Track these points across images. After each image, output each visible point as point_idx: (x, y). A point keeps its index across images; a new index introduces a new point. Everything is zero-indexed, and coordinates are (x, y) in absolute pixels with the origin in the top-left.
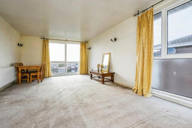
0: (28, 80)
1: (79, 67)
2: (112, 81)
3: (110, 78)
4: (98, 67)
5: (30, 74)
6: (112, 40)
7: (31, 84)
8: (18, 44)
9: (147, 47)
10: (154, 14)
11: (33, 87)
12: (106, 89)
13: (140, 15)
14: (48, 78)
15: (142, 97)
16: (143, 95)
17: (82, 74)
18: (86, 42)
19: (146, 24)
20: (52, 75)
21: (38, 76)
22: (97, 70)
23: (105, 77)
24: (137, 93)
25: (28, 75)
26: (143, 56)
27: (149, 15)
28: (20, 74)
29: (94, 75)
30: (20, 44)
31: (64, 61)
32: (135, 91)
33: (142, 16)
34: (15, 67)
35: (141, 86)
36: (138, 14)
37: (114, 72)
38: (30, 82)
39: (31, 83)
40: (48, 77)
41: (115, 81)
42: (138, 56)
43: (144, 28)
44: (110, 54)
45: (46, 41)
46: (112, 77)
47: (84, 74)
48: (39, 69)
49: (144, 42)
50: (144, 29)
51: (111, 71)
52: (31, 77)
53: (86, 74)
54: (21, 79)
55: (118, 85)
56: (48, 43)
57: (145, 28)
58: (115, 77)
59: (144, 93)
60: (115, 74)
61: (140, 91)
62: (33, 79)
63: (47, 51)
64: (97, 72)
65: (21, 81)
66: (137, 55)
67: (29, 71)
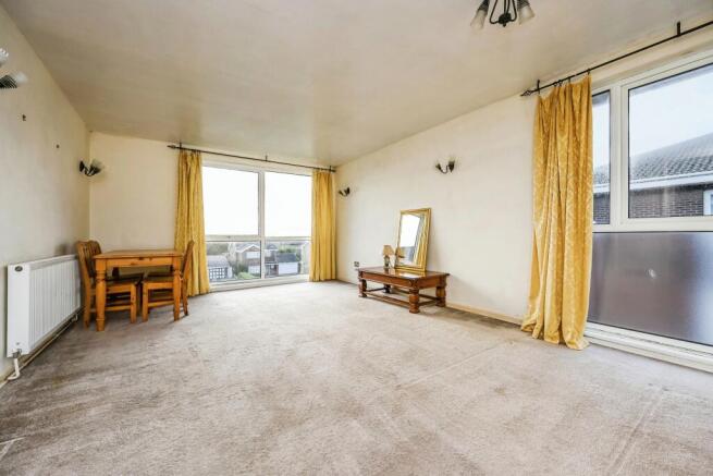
0: (133, 309)
1: (307, 253)
2: (440, 301)
3: (432, 292)
4: (387, 257)
5: (140, 287)
6: (439, 167)
7: (147, 323)
8: (82, 166)
9: (571, 194)
10: (593, 93)
13: (545, 94)
14: (202, 299)
15: (562, 351)
16: (562, 343)
17: (320, 281)
18: (333, 170)
19: (568, 122)
20: (212, 286)
21: (177, 293)
22: (383, 264)
24: (541, 337)
25: (132, 288)
26: (561, 223)
27: (576, 98)
28: (101, 286)
29: (371, 284)
30: (88, 166)
31: (256, 233)
32: (536, 332)
33: (554, 98)
34: (77, 258)
35: (555, 316)
36: (538, 90)
37: (443, 271)
38: (140, 319)
39: (146, 320)
40: (200, 294)
41: (450, 300)
42: (542, 222)
43: (562, 136)
44: (425, 214)
45: (189, 158)
46: (438, 288)
48: (177, 264)
49: (562, 179)
50: (563, 141)
51: (438, 268)
52: (145, 297)
53: (331, 280)
54: (107, 306)
55: (463, 315)
56: (198, 165)
57: (566, 136)
58: (448, 289)
59: (567, 338)
60: (448, 280)
61: (551, 330)
62: (152, 305)
63: (196, 197)
64: (383, 272)
65: (106, 313)
66: (537, 220)
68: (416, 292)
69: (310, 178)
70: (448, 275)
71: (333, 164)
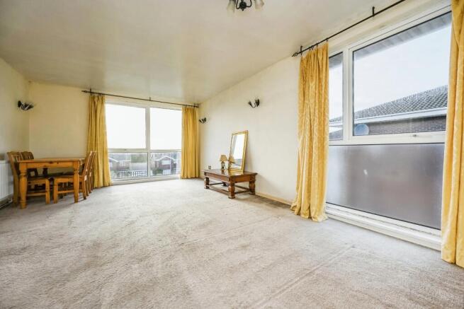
0: (48, 195)
1: (179, 161)
2: (251, 191)
3: (246, 185)
4: (223, 163)
5: (52, 180)
6: (250, 104)
7: (55, 204)
8: (20, 104)
9: (317, 119)
10: (329, 55)
11: (61, 213)
12: (240, 209)
13: (305, 55)
14: (104, 189)
15: (309, 222)
16: (310, 218)
17: (187, 178)
18: (197, 106)
19: (315, 74)
20: (112, 181)
21: (77, 185)
22: (221, 167)
23: (236, 184)
24: (299, 214)
25: (47, 182)
26: (311, 139)
27: (320, 57)
28: (24, 180)
29: (212, 180)
30: (23, 103)
31: (144, 147)
32: (297, 210)
33: (308, 57)
34: (9, 162)
35: (306, 201)
36: (301, 52)
37: (254, 172)
38: (53, 201)
39: (57, 202)
40: (104, 186)
41: (258, 191)
42: (301, 139)
43: (312, 82)
44: (246, 133)
45: (96, 99)
46: (250, 183)
47: (192, 178)
48: (78, 167)
49: (312, 111)
50: (312, 85)
51: (250, 171)
52: (56, 188)
53: (195, 178)
54: (27, 193)
55: (263, 199)
56: (102, 103)
57: (314, 82)
58: (257, 183)
59: (312, 215)
60: (257, 177)
61: (304, 210)
62: (60, 192)
63: (101, 124)
64: (220, 173)
65: (27, 198)
66: (299, 138)
67: (49, 172)
68: (233, 185)
69: (181, 112)
70: (256, 174)
71: (196, 102)
